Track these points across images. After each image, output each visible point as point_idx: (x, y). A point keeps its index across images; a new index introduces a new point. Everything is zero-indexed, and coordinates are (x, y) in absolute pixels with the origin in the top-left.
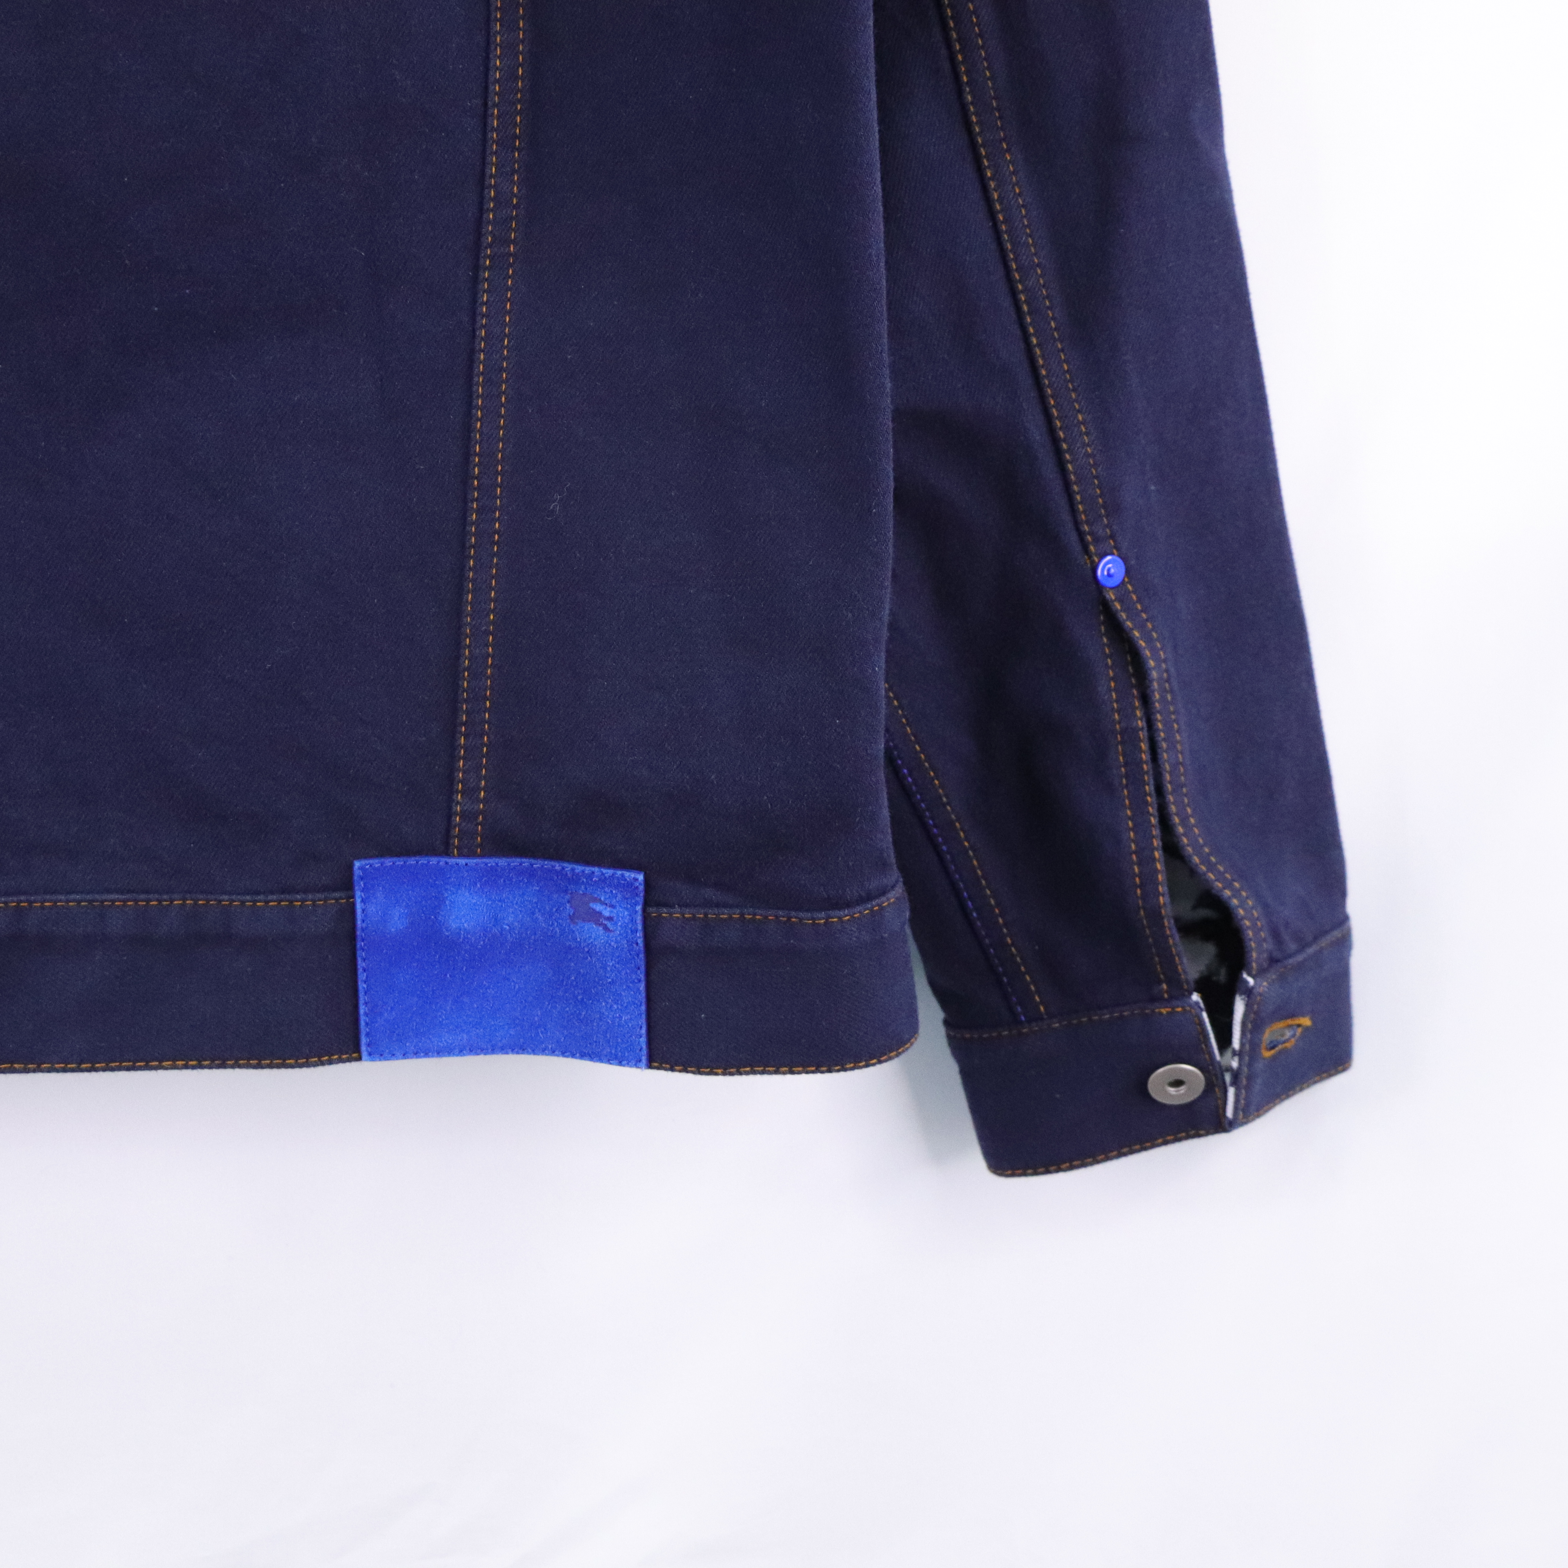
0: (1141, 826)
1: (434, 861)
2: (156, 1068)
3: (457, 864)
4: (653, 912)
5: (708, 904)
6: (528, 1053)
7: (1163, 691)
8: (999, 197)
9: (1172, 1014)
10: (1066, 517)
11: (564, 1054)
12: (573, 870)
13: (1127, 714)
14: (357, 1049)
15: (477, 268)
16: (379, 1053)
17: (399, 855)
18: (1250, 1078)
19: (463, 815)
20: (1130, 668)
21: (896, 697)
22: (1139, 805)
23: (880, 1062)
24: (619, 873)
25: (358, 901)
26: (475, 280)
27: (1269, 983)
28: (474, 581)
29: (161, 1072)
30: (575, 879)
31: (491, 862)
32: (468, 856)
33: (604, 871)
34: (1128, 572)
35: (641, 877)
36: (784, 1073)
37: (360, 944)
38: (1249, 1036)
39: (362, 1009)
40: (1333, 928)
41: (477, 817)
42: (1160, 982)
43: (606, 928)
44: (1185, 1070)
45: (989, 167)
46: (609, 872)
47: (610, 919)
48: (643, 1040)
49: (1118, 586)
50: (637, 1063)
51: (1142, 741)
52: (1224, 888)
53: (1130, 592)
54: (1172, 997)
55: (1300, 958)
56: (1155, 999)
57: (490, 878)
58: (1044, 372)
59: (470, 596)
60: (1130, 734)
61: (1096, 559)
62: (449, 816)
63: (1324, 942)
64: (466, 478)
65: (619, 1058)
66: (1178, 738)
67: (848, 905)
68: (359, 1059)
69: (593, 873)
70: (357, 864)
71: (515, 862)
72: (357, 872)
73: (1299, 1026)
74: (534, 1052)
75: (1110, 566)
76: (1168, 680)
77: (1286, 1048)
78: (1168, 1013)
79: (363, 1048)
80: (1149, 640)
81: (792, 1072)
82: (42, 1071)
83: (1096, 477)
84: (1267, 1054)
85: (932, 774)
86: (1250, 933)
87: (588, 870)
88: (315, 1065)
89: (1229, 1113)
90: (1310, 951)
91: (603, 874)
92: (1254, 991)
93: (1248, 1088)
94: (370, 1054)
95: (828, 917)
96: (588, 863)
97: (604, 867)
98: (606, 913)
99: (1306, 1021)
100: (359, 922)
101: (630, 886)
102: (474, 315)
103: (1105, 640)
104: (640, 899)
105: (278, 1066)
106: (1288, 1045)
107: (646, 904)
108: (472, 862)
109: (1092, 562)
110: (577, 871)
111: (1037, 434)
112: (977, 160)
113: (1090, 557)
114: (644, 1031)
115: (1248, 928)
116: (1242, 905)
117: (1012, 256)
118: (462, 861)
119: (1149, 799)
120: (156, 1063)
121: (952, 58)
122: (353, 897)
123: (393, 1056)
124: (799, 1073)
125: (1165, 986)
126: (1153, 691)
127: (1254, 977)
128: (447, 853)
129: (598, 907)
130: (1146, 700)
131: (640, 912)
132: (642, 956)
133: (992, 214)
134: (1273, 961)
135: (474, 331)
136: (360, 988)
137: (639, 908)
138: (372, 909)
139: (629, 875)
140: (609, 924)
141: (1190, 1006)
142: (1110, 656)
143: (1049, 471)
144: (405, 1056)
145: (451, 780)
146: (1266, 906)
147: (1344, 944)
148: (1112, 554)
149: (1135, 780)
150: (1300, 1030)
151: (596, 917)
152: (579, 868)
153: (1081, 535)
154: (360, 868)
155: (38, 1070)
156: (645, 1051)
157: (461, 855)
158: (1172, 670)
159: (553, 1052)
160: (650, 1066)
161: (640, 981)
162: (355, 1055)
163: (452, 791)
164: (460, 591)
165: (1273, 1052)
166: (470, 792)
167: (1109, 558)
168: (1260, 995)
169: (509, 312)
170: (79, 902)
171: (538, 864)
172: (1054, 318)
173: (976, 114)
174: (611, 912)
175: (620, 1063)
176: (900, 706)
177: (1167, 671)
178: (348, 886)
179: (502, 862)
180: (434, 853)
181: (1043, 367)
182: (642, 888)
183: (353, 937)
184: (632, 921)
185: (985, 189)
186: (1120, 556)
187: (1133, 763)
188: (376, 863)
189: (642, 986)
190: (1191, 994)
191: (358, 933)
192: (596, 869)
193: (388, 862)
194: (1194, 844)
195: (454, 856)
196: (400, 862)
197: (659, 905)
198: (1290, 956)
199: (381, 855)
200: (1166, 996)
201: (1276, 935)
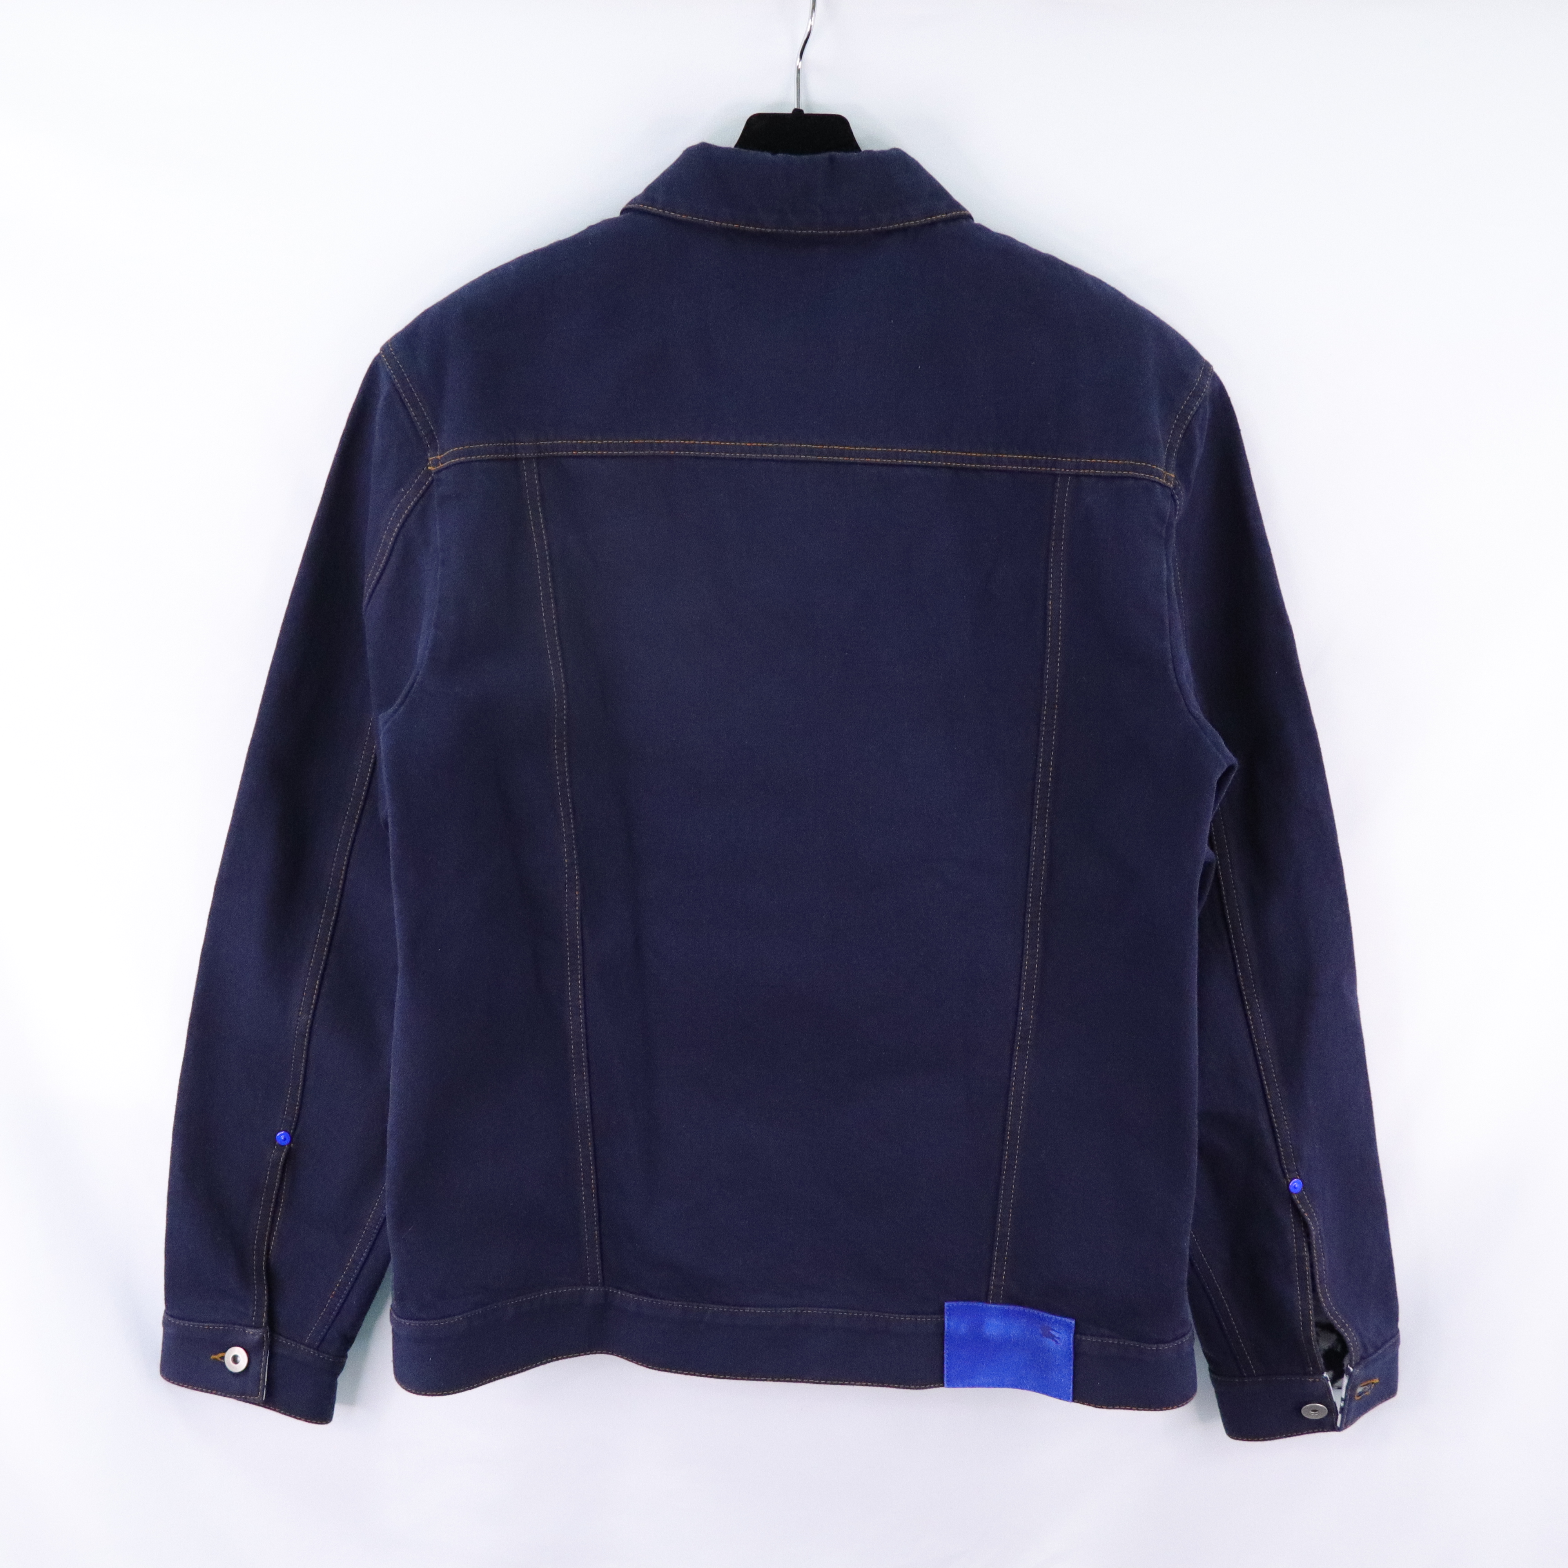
0: (1304, 1299)
1: (981, 1304)
2: (853, 1385)
3: (991, 1307)
4: (1078, 1336)
5: (1103, 1336)
6: (1019, 1389)
7: (1317, 1239)
8: (1252, 1018)
9: (1314, 1381)
10: (1277, 1163)
11: (1034, 1391)
12: (1043, 1315)
13: (1300, 1249)
14: (943, 1383)
15: (1013, 1050)
16: (951, 1385)
17: (964, 1301)
18: (1348, 1411)
19: (994, 1286)
20: (1303, 1228)
21: (1194, 1234)
22: (1304, 1289)
23: (1178, 1407)
24: (1064, 1319)
25: (946, 1320)
26: (1012, 1055)
27: (1360, 1370)
28: (1004, 1185)
29: (855, 1387)
30: (1043, 1319)
31: (1006, 1307)
32: (996, 1304)
33: (1057, 1318)
34: (1304, 1187)
35: (1073, 1322)
36: (1134, 1410)
37: (946, 1338)
38: (1349, 1392)
39: (945, 1366)
40: (1391, 1338)
41: (1001, 1287)
42: (1309, 1367)
43: (1057, 1342)
44: (1319, 1406)
45: (1248, 1005)
46: (1059, 1318)
47: (1058, 1338)
48: (1071, 1390)
49: (1299, 1193)
50: (1067, 1399)
51: (1306, 1261)
52: (1341, 1328)
53: (1304, 1195)
54: (1314, 1374)
55: (1375, 1356)
56: (1307, 1374)
57: (1005, 1314)
58: (1269, 1097)
59: (1002, 1192)
60: (1301, 1259)
61: (1289, 1181)
62: (988, 1286)
63: (1387, 1346)
64: (1003, 1140)
65: (1060, 1397)
66: (1324, 1259)
67: (1168, 1342)
68: (943, 1386)
69: (1052, 1318)
70: (946, 1304)
71: (1018, 1308)
72: (946, 1308)
73: (1373, 1383)
74: (1021, 1388)
75: (1296, 1184)
76: (1320, 1234)
77: (1367, 1395)
78: (1312, 1381)
79: (945, 1382)
80: (1311, 1217)
81: (1137, 1410)
82: (804, 1382)
83: (1291, 1144)
84: (1357, 1398)
85: (1209, 1267)
86: (1352, 1349)
87: (1050, 1316)
88: (923, 1388)
89: (1338, 1424)
90: (1380, 1352)
91: (1056, 1319)
92: (1353, 1374)
93: (1347, 1415)
94: (948, 1385)
95: (1158, 1347)
96: (1050, 1313)
97: (1058, 1316)
98: (1057, 1335)
99: (1376, 1381)
100: (946, 1329)
101: (1068, 1325)
102: (1010, 1070)
103: (1292, 1215)
104: (1073, 1331)
105: (907, 1388)
106: (1367, 1393)
107: (1075, 1333)
108: (998, 1306)
109: (1287, 1182)
110: (1045, 1316)
111: (1265, 1125)
112: (1243, 1001)
113: (1286, 1179)
114: (1071, 1387)
115: (1352, 1346)
116: (1349, 1334)
117: (1257, 1045)
118: (993, 1306)
119: (1308, 1287)
120: (853, 1383)
121: (1234, 958)
122: (944, 1317)
123: (958, 1386)
124: (1141, 1410)
125: (1312, 1369)
126: (1313, 1240)
127: (1353, 1368)
128: (987, 1301)
129: (1053, 1333)
130: (1309, 1245)
131: (1072, 1337)
132: (1072, 1355)
133: (1249, 1026)
134: (1363, 1358)
135: (1010, 1077)
136: (945, 1357)
137: (1072, 1335)
138: (952, 1324)
139: (1068, 1320)
140: (1058, 1341)
141: (1323, 1378)
142: (1294, 1223)
143: (1269, 1141)
144: (963, 1386)
145: (990, 1271)
146: (1360, 1335)
147: (1397, 1343)
148: (1296, 1178)
149: (1303, 1279)
150: (1373, 1385)
151: (1053, 1337)
152: (1046, 1315)
153: (1283, 1170)
154: (948, 1306)
155: (802, 1382)
156: (1071, 1395)
157: (993, 1303)
158: (1322, 1229)
159: (1030, 1389)
160: (1073, 1401)
161: (1070, 1365)
162: (941, 1385)
163: (990, 1275)
164: (998, 1189)
165: (1360, 1397)
166: (998, 1276)
167: (1296, 1180)
168: (1356, 1376)
169: (1026, 1070)
170: (823, 1311)
171: (1027, 1310)
172: (1275, 1073)
173: (1243, 981)
174: (1059, 1335)
175: (1060, 1399)
176: (1196, 1237)
177: (1320, 1230)
178: (942, 1312)
179: (1011, 1308)
180: (979, 1300)
181: (1269, 1094)
182: (1073, 1326)
183: (943, 1334)
184: (1069, 1340)
185: (1246, 1016)
186: (1300, 1179)
187: (1302, 1272)
188: (955, 1304)
189: (1072, 1368)
190: (1323, 1373)
191: (945, 1334)
192: (1053, 1316)
193: (960, 1303)
194: (1328, 1306)
195: (989, 1303)
196: (965, 1304)
197: (1081, 1334)
198: (1371, 1355)
199: (957, 1300)
200: (1312, 1373)
201: (1364, 1346)
